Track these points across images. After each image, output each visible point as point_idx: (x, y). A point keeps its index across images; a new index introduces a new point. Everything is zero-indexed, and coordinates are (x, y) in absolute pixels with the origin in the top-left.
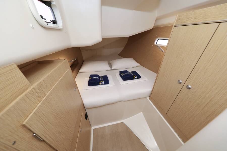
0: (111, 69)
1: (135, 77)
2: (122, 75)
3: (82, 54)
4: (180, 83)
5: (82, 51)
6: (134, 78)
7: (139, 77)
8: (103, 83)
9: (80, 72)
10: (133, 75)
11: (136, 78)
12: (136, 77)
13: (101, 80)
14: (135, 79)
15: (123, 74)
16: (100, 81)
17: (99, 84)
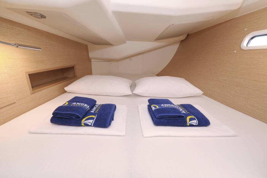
1: (191, 120)
2: (153, 108)
5: (92, 60)
6: (188, 123)
7: (203, 122)
10: (184, 112)
11: (195, 122)
12: (194, 119)
14: (191, 125)
15: (155, 107)
16: (87, 113)
17: (81, 122)
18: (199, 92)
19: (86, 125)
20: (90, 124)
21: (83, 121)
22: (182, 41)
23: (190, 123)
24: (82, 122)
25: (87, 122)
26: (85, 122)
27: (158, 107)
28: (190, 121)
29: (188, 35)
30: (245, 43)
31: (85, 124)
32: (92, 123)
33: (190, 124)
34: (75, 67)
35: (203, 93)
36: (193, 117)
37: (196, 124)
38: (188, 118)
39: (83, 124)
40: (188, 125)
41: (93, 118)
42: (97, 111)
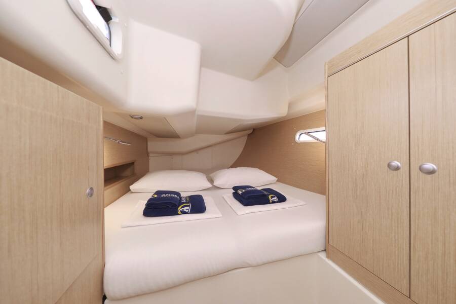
0: (211, 186)
1: (272, 197)
3: (149, 161)
4: (397, 169)
5: (150, 155)
6: (271, 200)
7: (282, 199)
8: (188, 208)
9: (132, 193)
10: (265, 193)
12: (274, 197)
13: (184, 203)
14: (274, 202)
16: (181, 204)
17: (177, 211)
18: (274, 179)
19: (183, 213)
20: (187, 211)
21: (180, 209)
22: (249, 135)
25: (183, 209)
27: (244, 191)
29: (254, 130)
30: (297, 138)
31: (181, 211)
32: (189, 210)
34: (135, 163)
35: (277, 179)
36: (273, 195)
37: (277, 200)
38: (270, 197)
39: (179, 212)
40: (271, 202)
41: (189, 206)
42: (188, 200)
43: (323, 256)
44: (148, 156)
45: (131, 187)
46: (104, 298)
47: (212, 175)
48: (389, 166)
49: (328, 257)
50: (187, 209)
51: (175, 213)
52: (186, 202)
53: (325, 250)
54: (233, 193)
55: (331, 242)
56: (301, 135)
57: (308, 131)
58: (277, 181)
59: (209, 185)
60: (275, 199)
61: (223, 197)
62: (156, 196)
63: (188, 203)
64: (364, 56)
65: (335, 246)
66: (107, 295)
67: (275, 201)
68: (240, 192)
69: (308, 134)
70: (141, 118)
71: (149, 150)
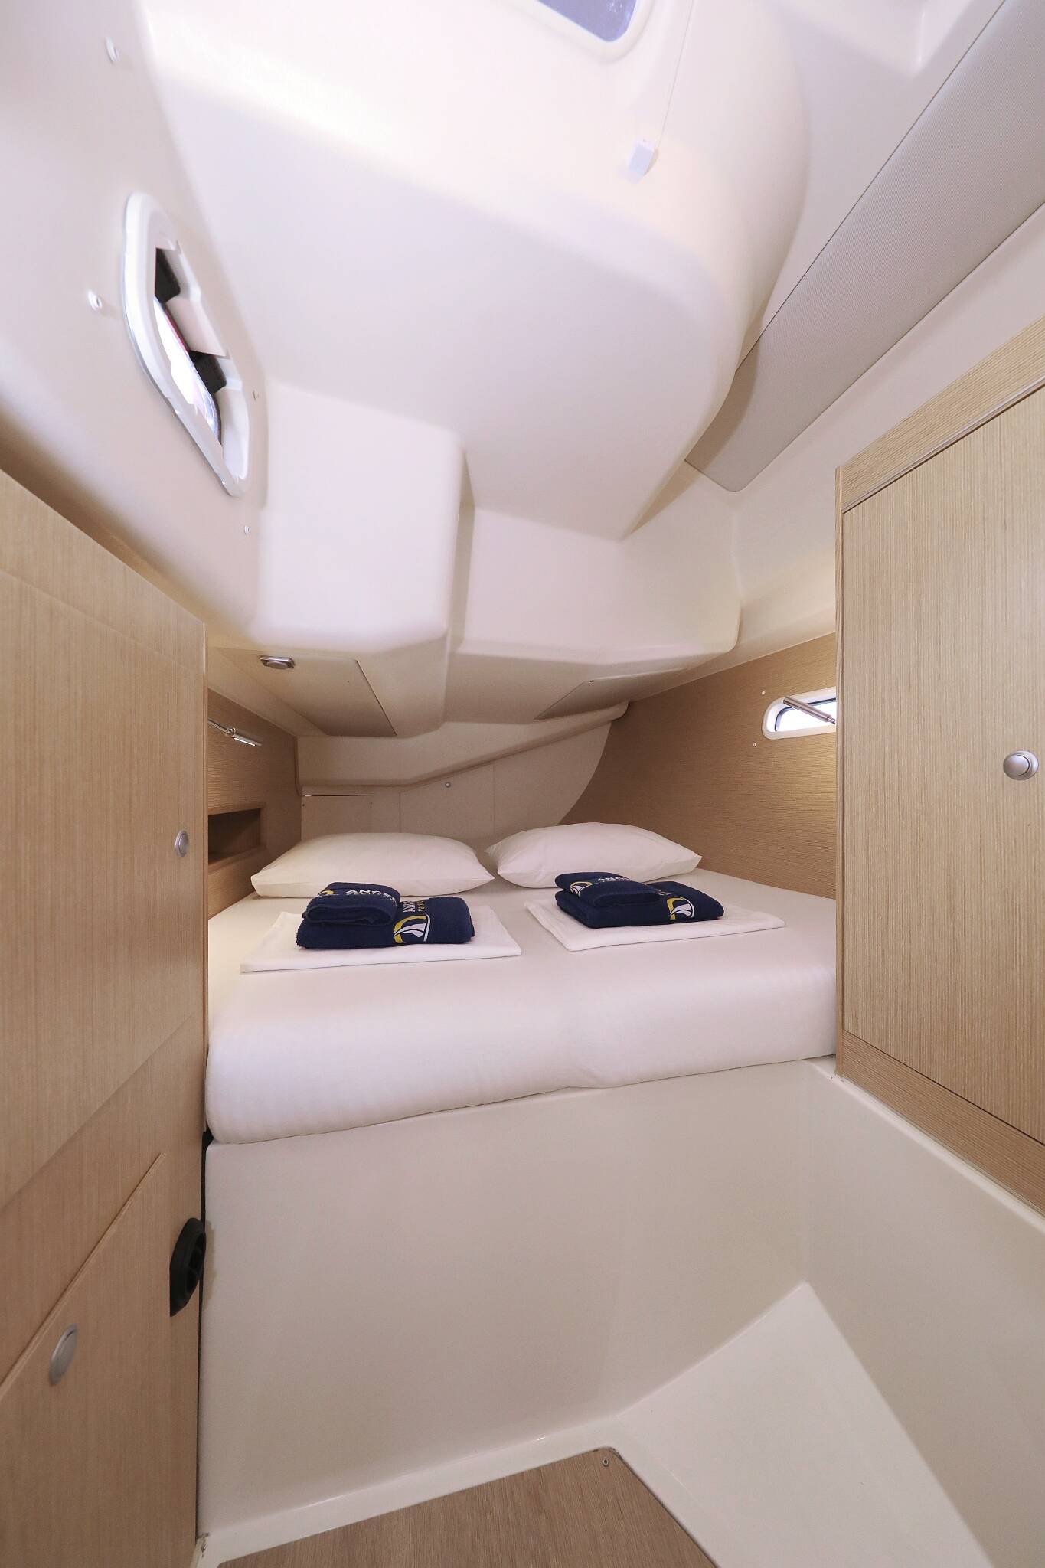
0: (490, 878)
1: (676, 904)
5: (304, 790)
7: (708, 910)
8: (422, 927)
9: (258, 897)
13: (411, 914)
14: (681, 919)
16: (402, 915)
17: (392, 934)
18: (689, 856)
19: (410, 940)
20: (419, 935)
21: (399, 929)
22: (615, 723)
23: (675, 911)
24: (395, 930)
25: (409, 929)
26: (404, 929)
27: (589, 884)
28: (674, 907)
29: (630, 705)
30: (769, 724)
31: (403, 935)
32: (424, 932)
33: (676, 914)
34: (263, 811)
35: (699, 858)
36: (682, 899)
37: (692, 912)
38: (670, 903)
39: (398, 939)
40: (673, 917)
41: (426, 921)
42: (422, 909)
43: (826, 1071)
44: (299, 795)
45: (256, 880)
46: (207, 1138)
47: (493, 849)
48: (1008, 768)
49: (842, 1071)
50: (418, 930)
51: (385, 941)
52: (417, 913)
53: (833, 1056)
54: (558, 896)
55: (848, 1026)
56: (781, 713)
57: (805, 698)
58: (700, 866)
59: (486, 877)
60: (687, 909)
61: (528, 911)
62: (330, 893)
63: (422, 914)
64: (942, 443)
65: (860, 1034)
66: (216, 1131)
67: (688, 914)
68: (577, 888)
69: (809, 708)
70: (290, 665)
71: (302, 775)
